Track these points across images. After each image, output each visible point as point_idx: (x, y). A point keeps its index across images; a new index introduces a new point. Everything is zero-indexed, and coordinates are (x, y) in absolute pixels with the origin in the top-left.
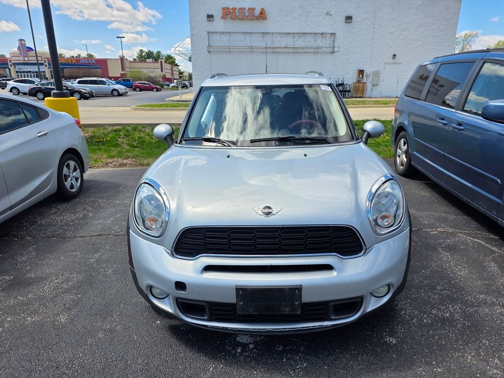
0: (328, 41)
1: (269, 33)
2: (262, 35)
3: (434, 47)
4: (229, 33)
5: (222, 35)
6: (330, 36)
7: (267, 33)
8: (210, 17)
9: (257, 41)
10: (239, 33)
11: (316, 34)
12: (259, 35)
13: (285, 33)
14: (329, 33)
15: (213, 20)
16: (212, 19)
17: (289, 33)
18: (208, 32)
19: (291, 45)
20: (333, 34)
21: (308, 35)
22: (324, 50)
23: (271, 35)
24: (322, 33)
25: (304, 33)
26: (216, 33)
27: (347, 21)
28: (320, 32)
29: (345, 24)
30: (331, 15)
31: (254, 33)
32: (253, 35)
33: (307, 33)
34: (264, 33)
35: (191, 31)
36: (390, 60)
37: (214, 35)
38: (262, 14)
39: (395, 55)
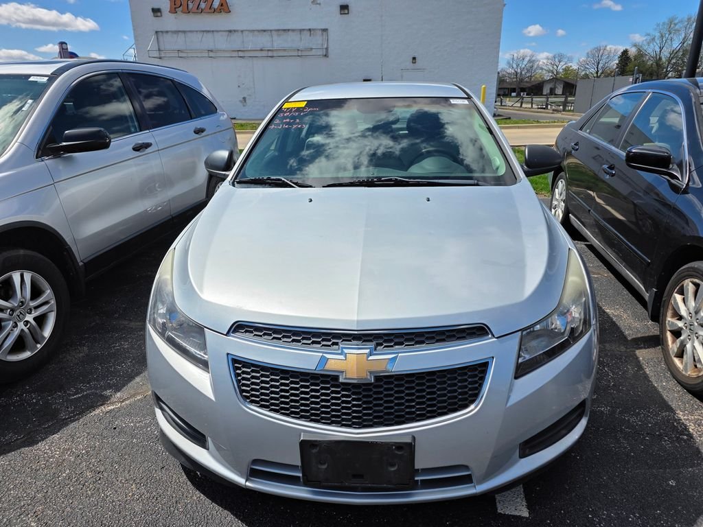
0: (317, 41)
1: (237, 31)
2: (227, 33)
3: (471, 46)
4: (184, 32)
5: (175, 36)
6: (321, 32)
7: (235, 31)
8: (156, 11)
9: (221, 42)
10: (197, 31)
11: (301, 31)
12: (224, 33)
13: (259, 31)
14: (320, 30)
15: (161, 16)
16: (159, 14)
17: (265, 31)
18: (157, 32)
19: (268, 46)
20: (325, 30)
21: (290, 33)
22: (313, 52)
23: (240, 33)
24: (310, 30)
25: (284, 30)
26: (167, 32)
27: (342, 12)
28: (308, 28)
29: (340, 16)
30: (320, 4)
31: (217, 31)
32: (215, 33)
33: (289, 30)
34: (230, 31)
35: (134, 30)
36: (409, 64)
37: (164, 34)
38: (222, 5)
39: (414, 58)
